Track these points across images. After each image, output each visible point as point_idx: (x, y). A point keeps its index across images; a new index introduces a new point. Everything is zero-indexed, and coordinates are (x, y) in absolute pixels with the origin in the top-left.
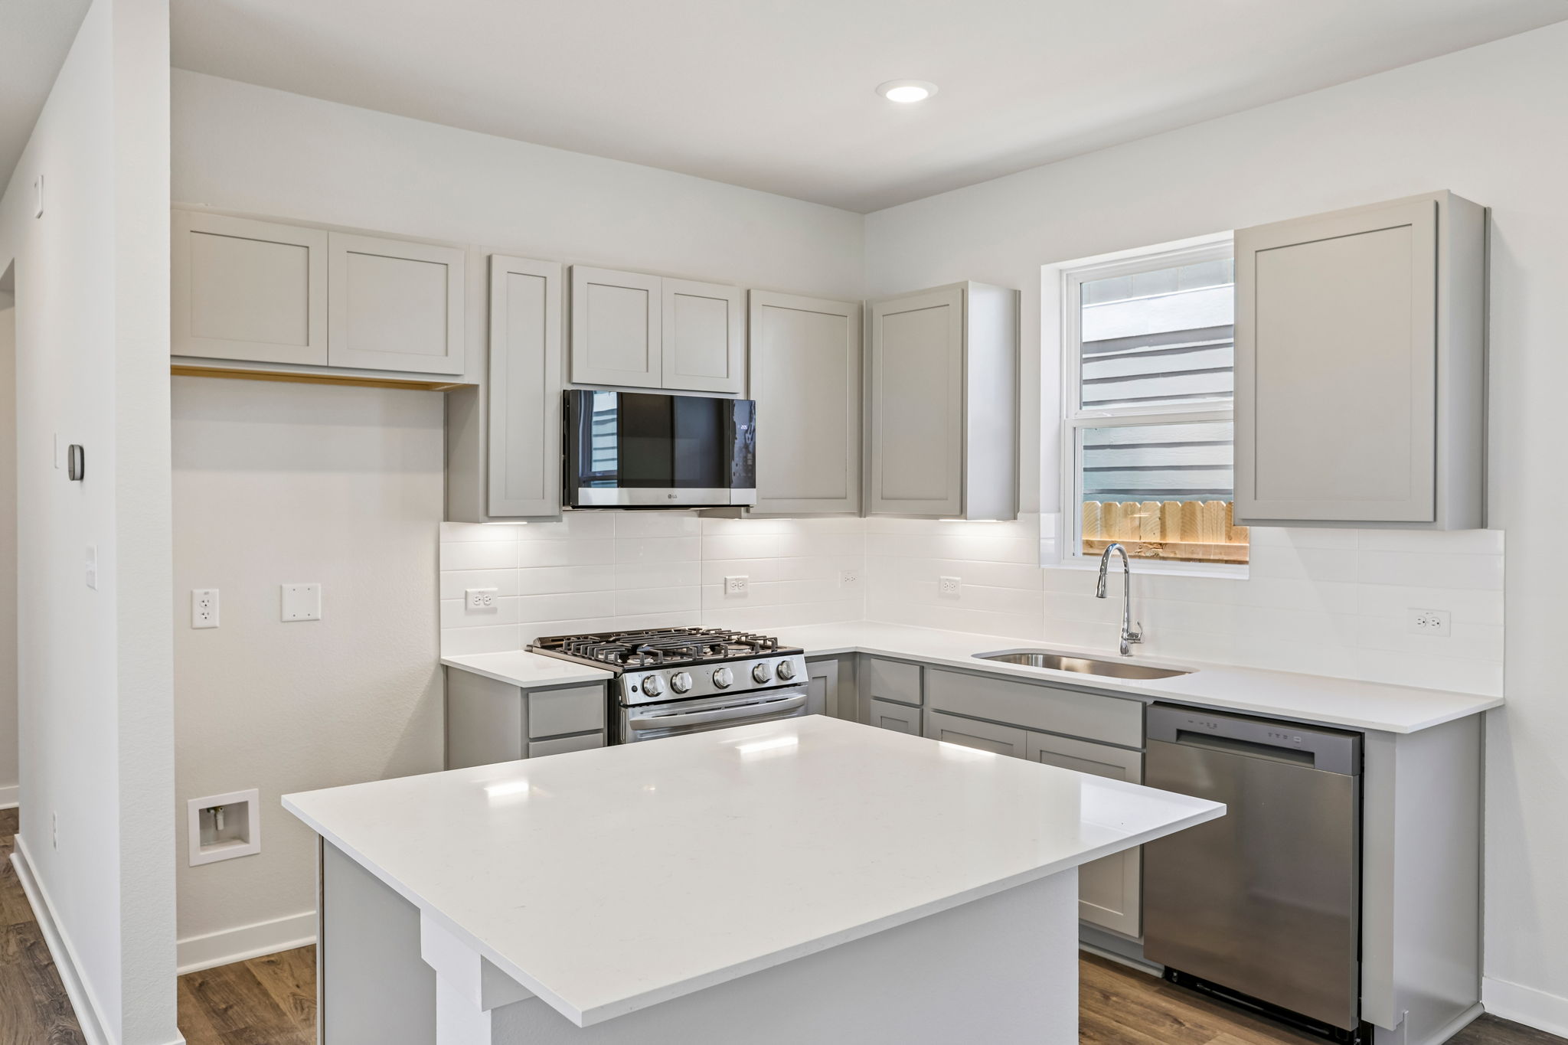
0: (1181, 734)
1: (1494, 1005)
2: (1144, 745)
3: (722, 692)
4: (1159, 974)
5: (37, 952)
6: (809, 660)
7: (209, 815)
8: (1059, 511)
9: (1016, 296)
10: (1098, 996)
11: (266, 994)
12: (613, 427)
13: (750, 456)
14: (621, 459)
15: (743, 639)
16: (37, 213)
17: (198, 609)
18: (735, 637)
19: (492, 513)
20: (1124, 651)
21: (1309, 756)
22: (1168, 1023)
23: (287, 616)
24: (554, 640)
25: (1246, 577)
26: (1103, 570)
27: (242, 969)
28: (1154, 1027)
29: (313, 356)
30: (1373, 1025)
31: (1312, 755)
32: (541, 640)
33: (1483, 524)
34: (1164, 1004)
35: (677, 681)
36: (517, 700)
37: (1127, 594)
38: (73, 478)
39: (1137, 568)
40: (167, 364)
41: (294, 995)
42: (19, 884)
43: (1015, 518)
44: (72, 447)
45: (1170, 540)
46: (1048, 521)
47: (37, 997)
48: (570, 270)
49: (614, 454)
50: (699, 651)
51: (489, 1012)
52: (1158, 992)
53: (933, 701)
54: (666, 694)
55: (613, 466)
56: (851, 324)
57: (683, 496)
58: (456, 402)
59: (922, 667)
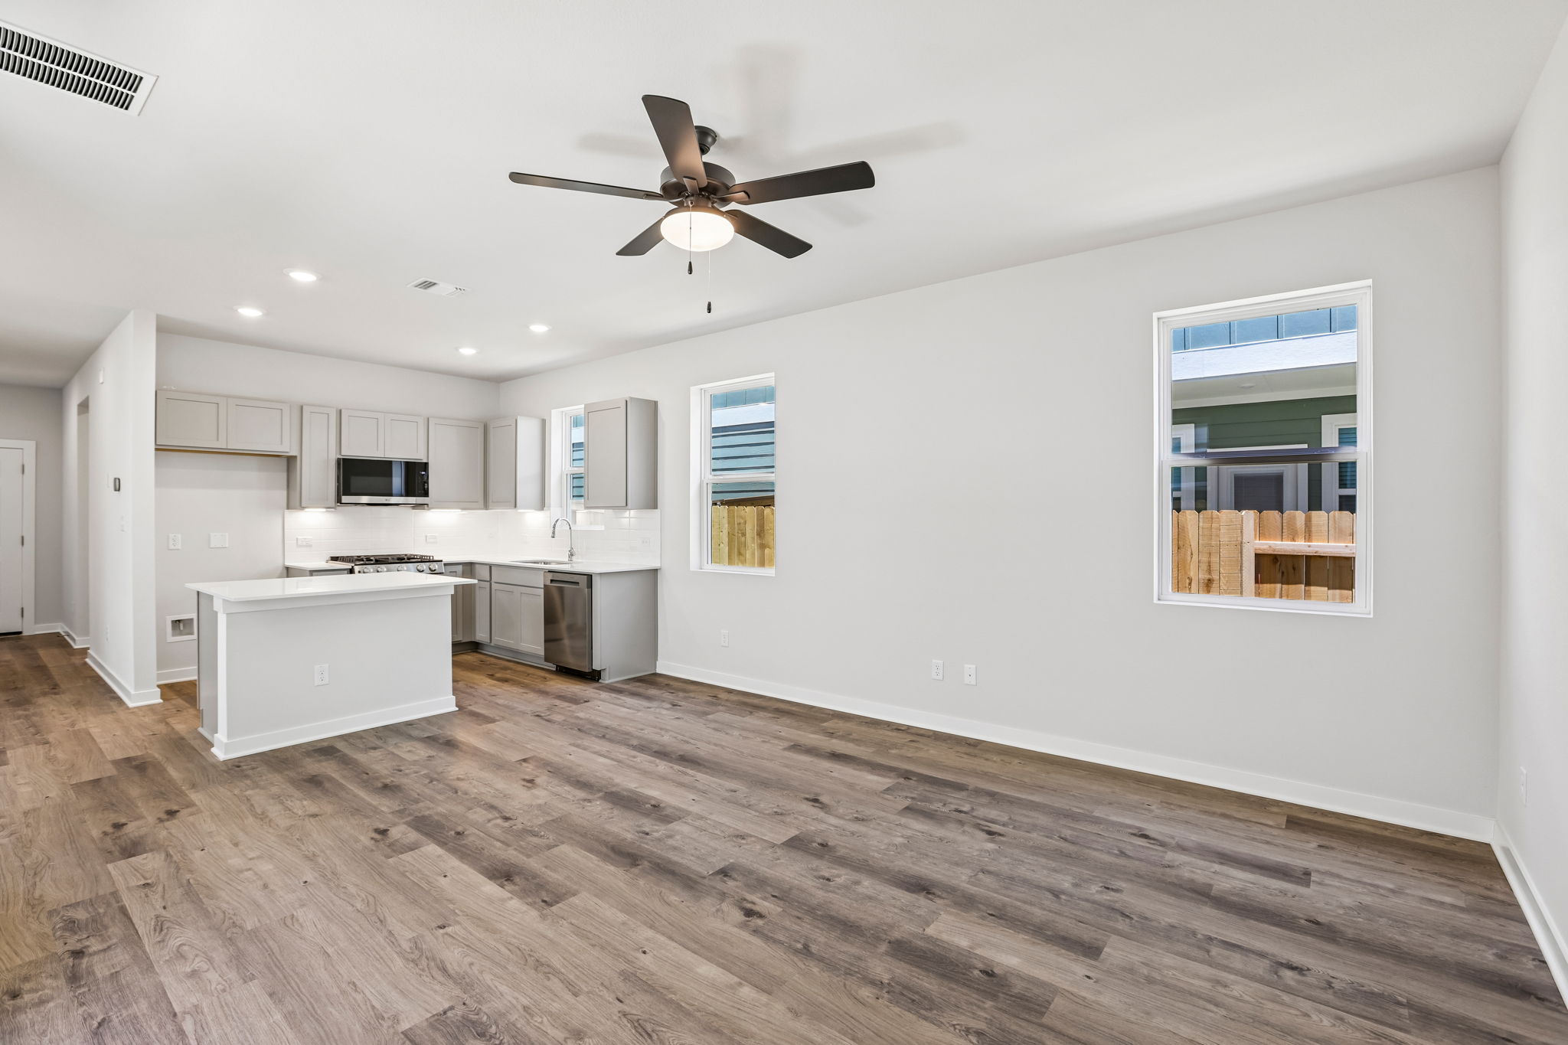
0: (552, 581)
2: (544, 587)
5: (100, 682)
6: (445, 565)
7: (176, 623)
9: (544, 422)
13: (426, 484)
16: (100, 384)
17: (171, 542)
19: (303, 506)
23: (212, 546)
24: (337, 557)
25: (604, 529)
26: (554, 526)
29: (221, 444)
30: (599, 671)
31: (578, 583)
32: (330, 557)
33: (654, 507)
37: (571, 537)
38: (116, 490)
40: (153, 447)
42: (89, 666)
43: (544, 509)
44: (115, 479)
48: (341, 411)
53: (493, 579)
56: (480, 431)
57: (393, 500)
58: (290, 462)
59: (490, 566)
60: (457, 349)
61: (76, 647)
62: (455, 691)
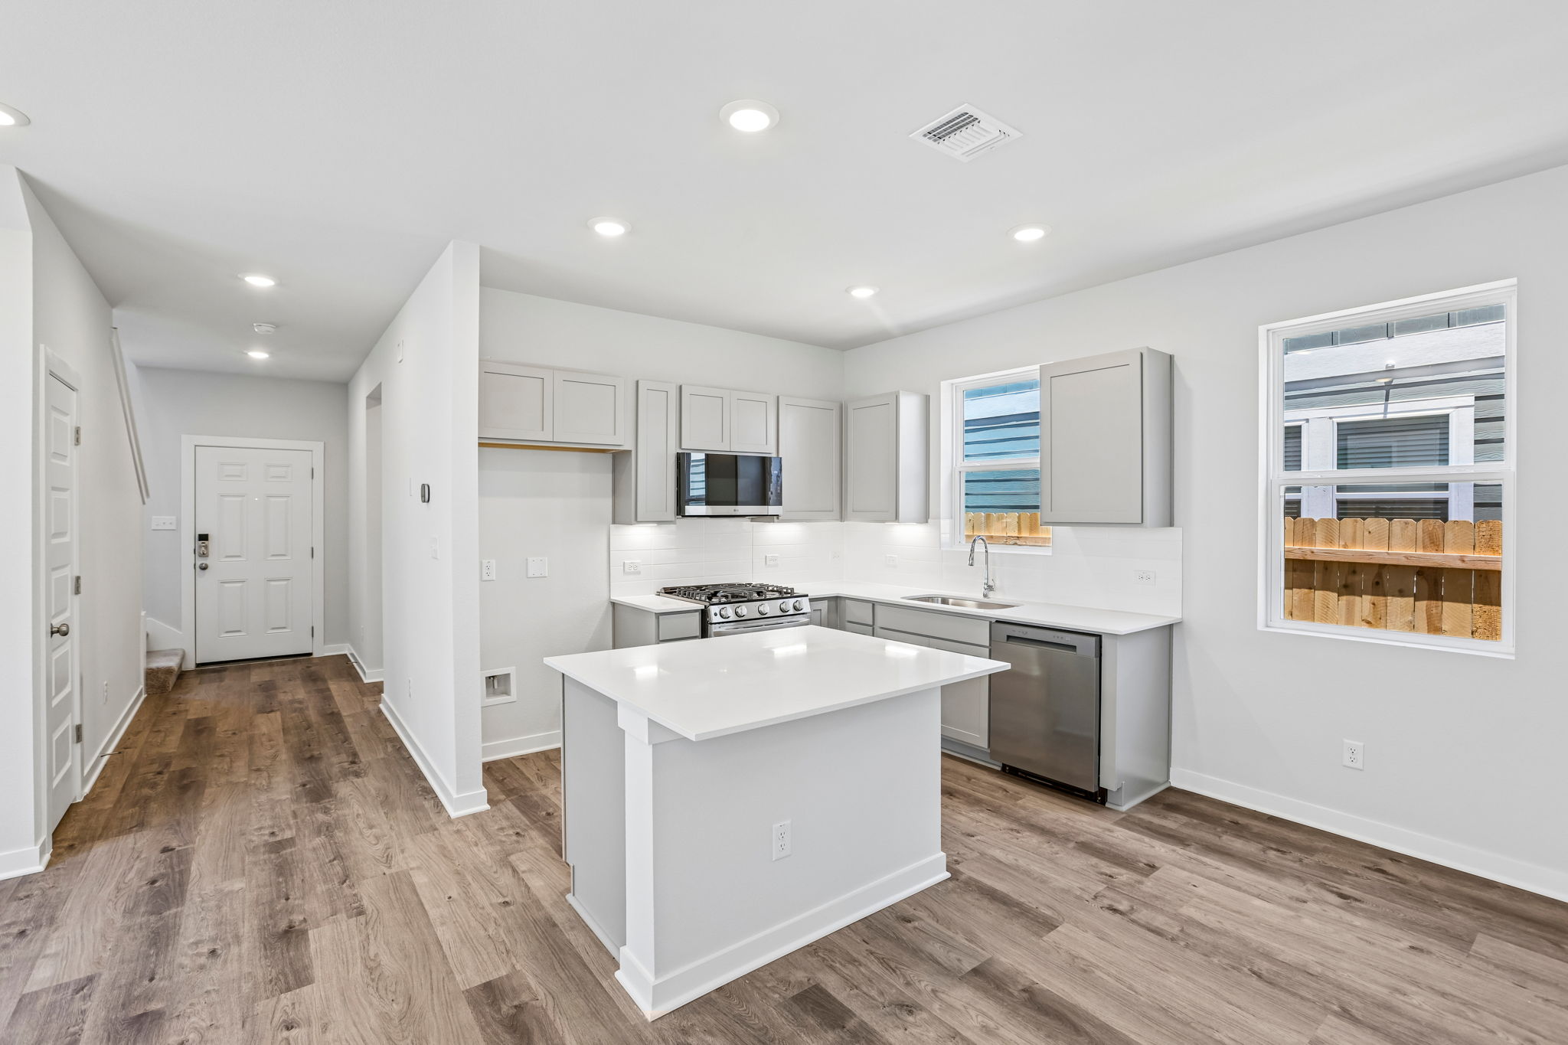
0: (1009, 637)
1: (1175, 783)
2: (990, 645)
3: (763, 617)
4: (999, 769)
5: (403, 751)
6: (811, 600)
7: (491, 679)
8: (952, 518)
9: (927, 398)
10: (965, 779)
11: (522, 773)
12: (702, 469)
13: (779, 488)
14: (707, 488)
15: (775, 589)
16: (399, 360)
17: (485, 571)
18: (770, 588)
19: (639, 520)
20: (985, 596)
21: (1074, 648)
22: (1001, 791)
23: (530, 575)
24: (672, 589)
25: (1050, 554)
26: (972, 550)
27: (508, 762)
28: (993, 793)
29: (545, 436)
30: (1107, 790)
31: (1075, 647)
32: (664, 588)
33: (1171, 524)
34: (1000, 783)
35: (739, 610)
36: (653, 619)
37: (987, 563)
38: (424, 501)
39: (992, 549)
40: (477, 441)
41: (537, 774)
42: (386, 719)
43: (927, 522)
44: (422, 487)
45: (1023, 535)
46: (945, 524)
47: (406, 772)
48: (681, 387)
49: (703, 485)
50: (751, 595)
51: (651, 746)
52: (998, 777)
53: (879, 623)
54: (733, 617)
55: (703, 492)
56: (835, 414)
57: (742, 510)
58: (619, 459)
59: (874, 604)
60: (848, 290)
61: (366, 681)
62: (944, 847)
